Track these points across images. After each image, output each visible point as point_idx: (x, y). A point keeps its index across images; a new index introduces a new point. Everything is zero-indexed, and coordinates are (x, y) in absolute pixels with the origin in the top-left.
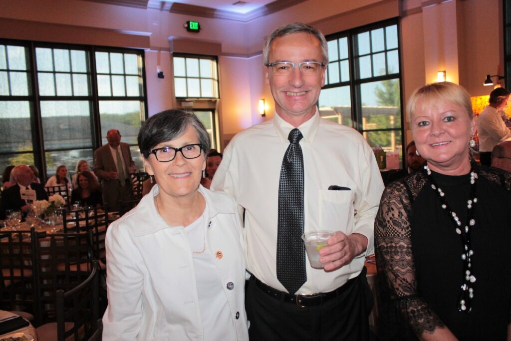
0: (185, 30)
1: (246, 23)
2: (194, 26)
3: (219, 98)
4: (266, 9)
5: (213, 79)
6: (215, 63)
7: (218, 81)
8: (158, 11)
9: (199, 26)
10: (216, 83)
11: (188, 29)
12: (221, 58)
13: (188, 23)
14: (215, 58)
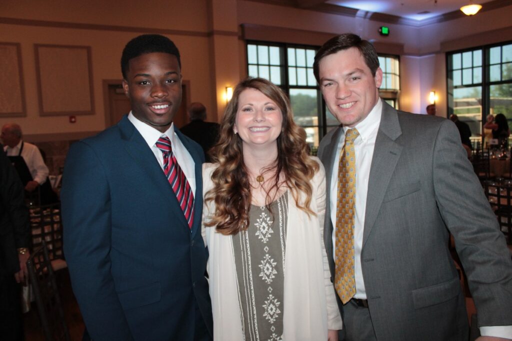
0: (378, 35)
1: (418, 28)
2: (385, 30)
3: (400, 89)
4: (442, 17)
5: (395, 74)
6: (397, 62)
7: (400, 76)
8: (363, 19)
9: (389, 31)
10: (398, 78)
11: (381, 34)
12: (402, 57)
13: (381, 28)
14: (397, 57)
